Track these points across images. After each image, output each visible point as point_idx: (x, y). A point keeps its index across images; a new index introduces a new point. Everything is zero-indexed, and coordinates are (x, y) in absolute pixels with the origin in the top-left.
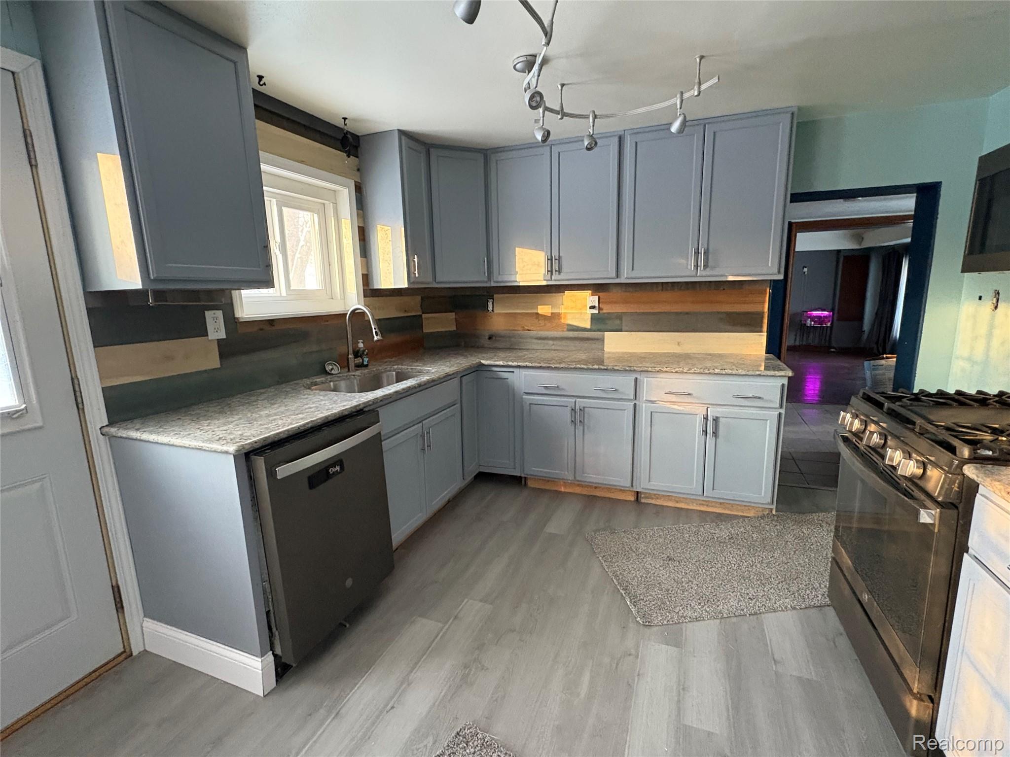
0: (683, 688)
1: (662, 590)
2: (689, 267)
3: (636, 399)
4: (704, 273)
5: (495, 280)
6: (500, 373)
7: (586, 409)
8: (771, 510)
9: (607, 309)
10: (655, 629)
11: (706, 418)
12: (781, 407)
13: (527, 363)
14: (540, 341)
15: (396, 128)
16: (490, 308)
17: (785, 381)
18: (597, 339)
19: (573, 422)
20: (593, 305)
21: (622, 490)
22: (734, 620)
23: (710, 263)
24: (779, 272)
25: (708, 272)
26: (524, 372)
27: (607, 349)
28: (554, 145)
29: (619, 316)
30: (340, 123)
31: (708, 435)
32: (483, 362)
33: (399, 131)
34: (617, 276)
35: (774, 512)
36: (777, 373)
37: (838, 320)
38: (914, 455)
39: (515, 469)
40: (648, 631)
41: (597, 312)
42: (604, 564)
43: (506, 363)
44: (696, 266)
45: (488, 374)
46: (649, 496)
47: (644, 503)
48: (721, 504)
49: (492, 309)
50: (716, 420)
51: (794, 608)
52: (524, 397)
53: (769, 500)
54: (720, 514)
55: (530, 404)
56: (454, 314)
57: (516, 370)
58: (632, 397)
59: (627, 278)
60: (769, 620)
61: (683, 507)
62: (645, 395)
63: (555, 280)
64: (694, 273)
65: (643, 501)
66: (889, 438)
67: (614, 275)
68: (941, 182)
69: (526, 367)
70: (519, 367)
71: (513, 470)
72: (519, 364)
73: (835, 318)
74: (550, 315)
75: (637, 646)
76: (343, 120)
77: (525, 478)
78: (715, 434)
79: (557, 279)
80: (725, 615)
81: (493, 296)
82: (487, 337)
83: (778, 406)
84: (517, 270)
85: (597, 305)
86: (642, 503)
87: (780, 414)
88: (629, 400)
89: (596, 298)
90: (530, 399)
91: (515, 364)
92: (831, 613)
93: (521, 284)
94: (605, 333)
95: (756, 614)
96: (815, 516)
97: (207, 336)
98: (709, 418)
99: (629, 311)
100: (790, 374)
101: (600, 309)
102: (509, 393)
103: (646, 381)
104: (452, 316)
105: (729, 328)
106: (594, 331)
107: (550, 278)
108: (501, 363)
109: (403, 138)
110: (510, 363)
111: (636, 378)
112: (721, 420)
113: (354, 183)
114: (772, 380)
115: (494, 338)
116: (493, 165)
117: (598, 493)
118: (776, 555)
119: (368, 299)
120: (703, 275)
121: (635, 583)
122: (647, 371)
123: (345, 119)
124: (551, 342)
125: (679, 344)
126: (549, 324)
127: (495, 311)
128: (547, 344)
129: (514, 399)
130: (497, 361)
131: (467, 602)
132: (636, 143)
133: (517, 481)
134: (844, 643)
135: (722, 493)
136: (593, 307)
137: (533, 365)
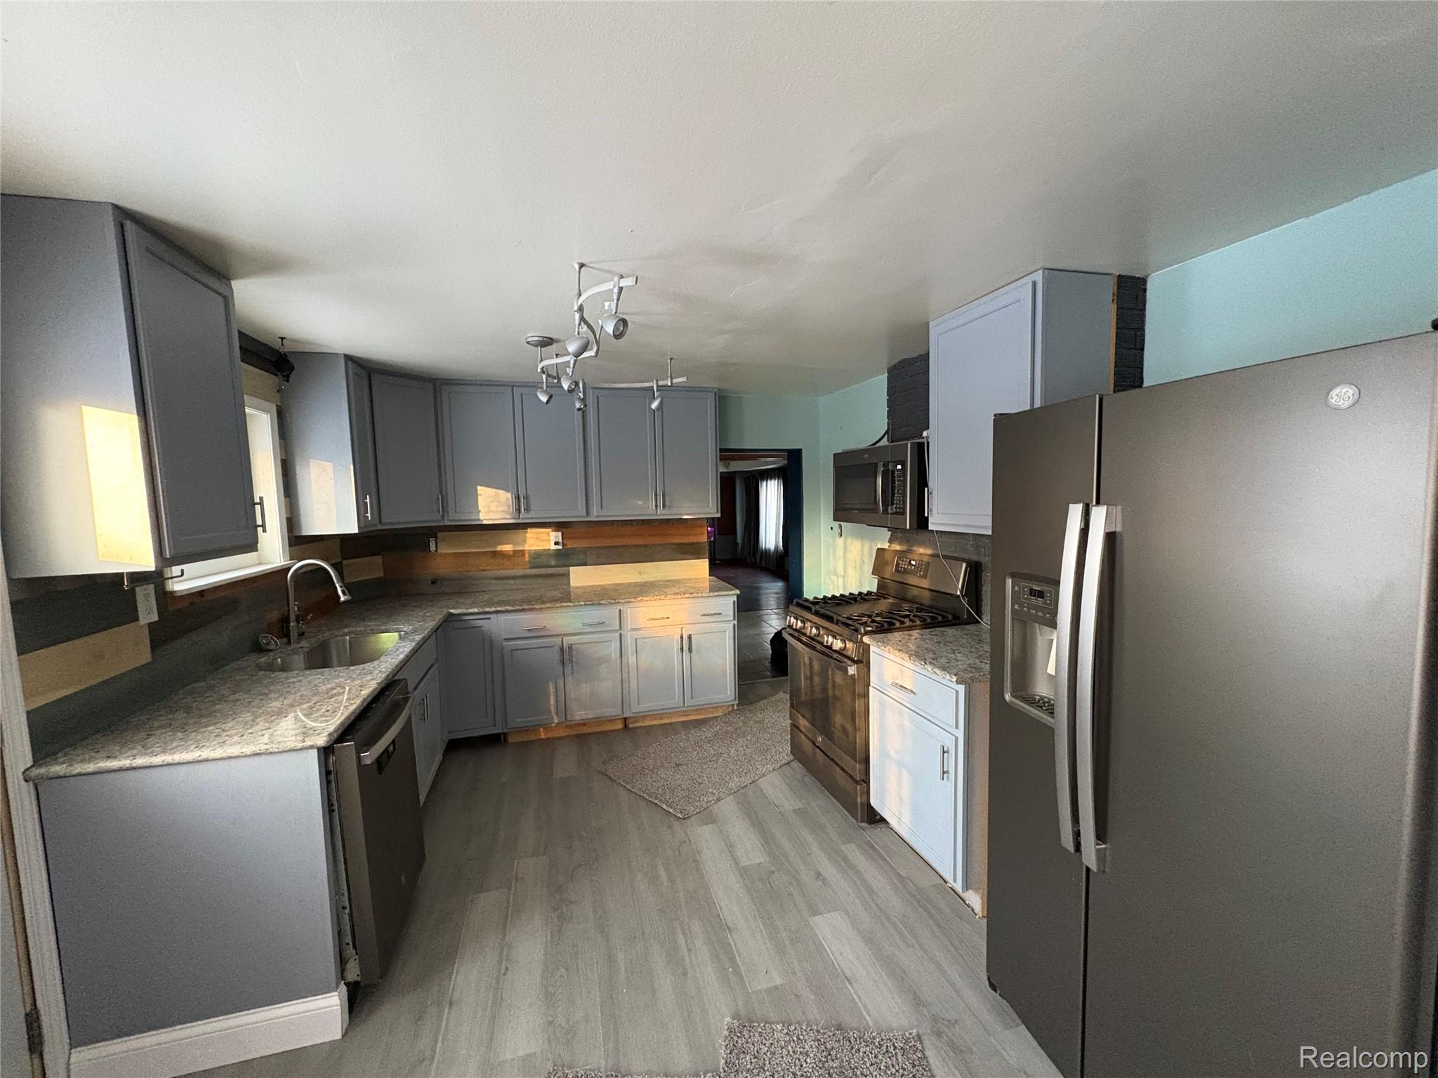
0: (731, 847)
1: (684, 790)
2: (650, 507)
3: (621, 629)
4: (663, 512)
5: (451, 518)
6: (474, 621)
7: (573, 646)
8: (733, 705)
9: (570, 545)
10: (693, 819)
11: (682, 638)
12: (734, 619)
13: (507, 607)
14: (498, 582)
15: (342, 352)
16: (433, 547)
17: (735, 598)
18: (562, 575)
19: (563, 662)
20: (557, 540)
21: (611, 720)
22: (742, 791)
23: (667, 503)
24: (718, 512)
25: (666, 511)
26: (503, 617)
27: (573, 583)
28: (515, 386)
29: (584, 551)
30: (277, 345)
31: (684, 652)
32: (452, 611)
33: (346, 356)
34: (588, 514)
35: (735, 708)
36: (730, 593)
37: (718, 534)
38: (838, 637)
39: (495, 726)
40: (688, 822)
41: (561, 547)
42: (628, 786)
43: (481, 610)
44: (656, 506)
45: (456, 625)
46: (636, 719)
47: (633, 728)
48: (696, 710)
49: (435, 549)
50: (690, 637)
51: (774, 770)
52: (504, 643)
53: (733, 697)
54: (697, 720)
55: (512, 650)
56: (380, 557)
57: (493, 617)
58: (618, 628)
59: (597, 516)
60: (763, 783)
61: (667, 722)
62: (629, 624)
63: (523, 519)
64: (655, 512)
65: (631, 726)
66: (821, 629)
67: (584, 514)
68: (801, 450)
69: (507, 611)
70: (497, 612)
71: (493, 728)
72: (498, 609)
73: (716, 533)
74: (511, 553)
75: (686, 833)
76: (280, 340)
77: (504, 734)
78: (690, 650)
79: (525, 518)
80: (735, 790)
81: (436, 534)
82: (430, 582)
83: (732, 618)
84: (480, 509)
85: (561, 541)
86: (629, 728)
87: (734, 625)
88: (615, 631)
89: (560, 533)
90: (509, 645)
91: (493, 609)
92: (796, 765)
93: (485, 522)
94: (571, 568)
95: (753, 782)
96: (761, 703)
97: (138, 620)
98: (684, 637)
99: (593, 545)
100: (738, 592)
101: (563, 545)
102: (488, 643)
103: (629, 611)
104: (378, 559)
105: (680, 556)
106: (559, 567)
107: (517, 517)
108: (476, 610)
109: (350, 363)
110: (487, 609)
111: (620, 610)
112: (693, 636)
113: (275, 408)
114: (726, 598)
115: (439, 582)
116: (445, 397)
117: (586, 730)
118: (749, 738)
119: (292, 548)
120: (662, 514)
121: (660, 791)
122: (630, 602)
123: (282, 339)
124: (512, 582)
125: (640, 573)
126: (508, 563)
127: (439, 552)
128: (507, 584)
129: (491, 647)
130: (470, 608)
131: (518, 863)
132: (598, 397)
133: (495, 740)
134: (809, 779)
135: (700, 700)
136: (556, 543)
137: (515, 608)
